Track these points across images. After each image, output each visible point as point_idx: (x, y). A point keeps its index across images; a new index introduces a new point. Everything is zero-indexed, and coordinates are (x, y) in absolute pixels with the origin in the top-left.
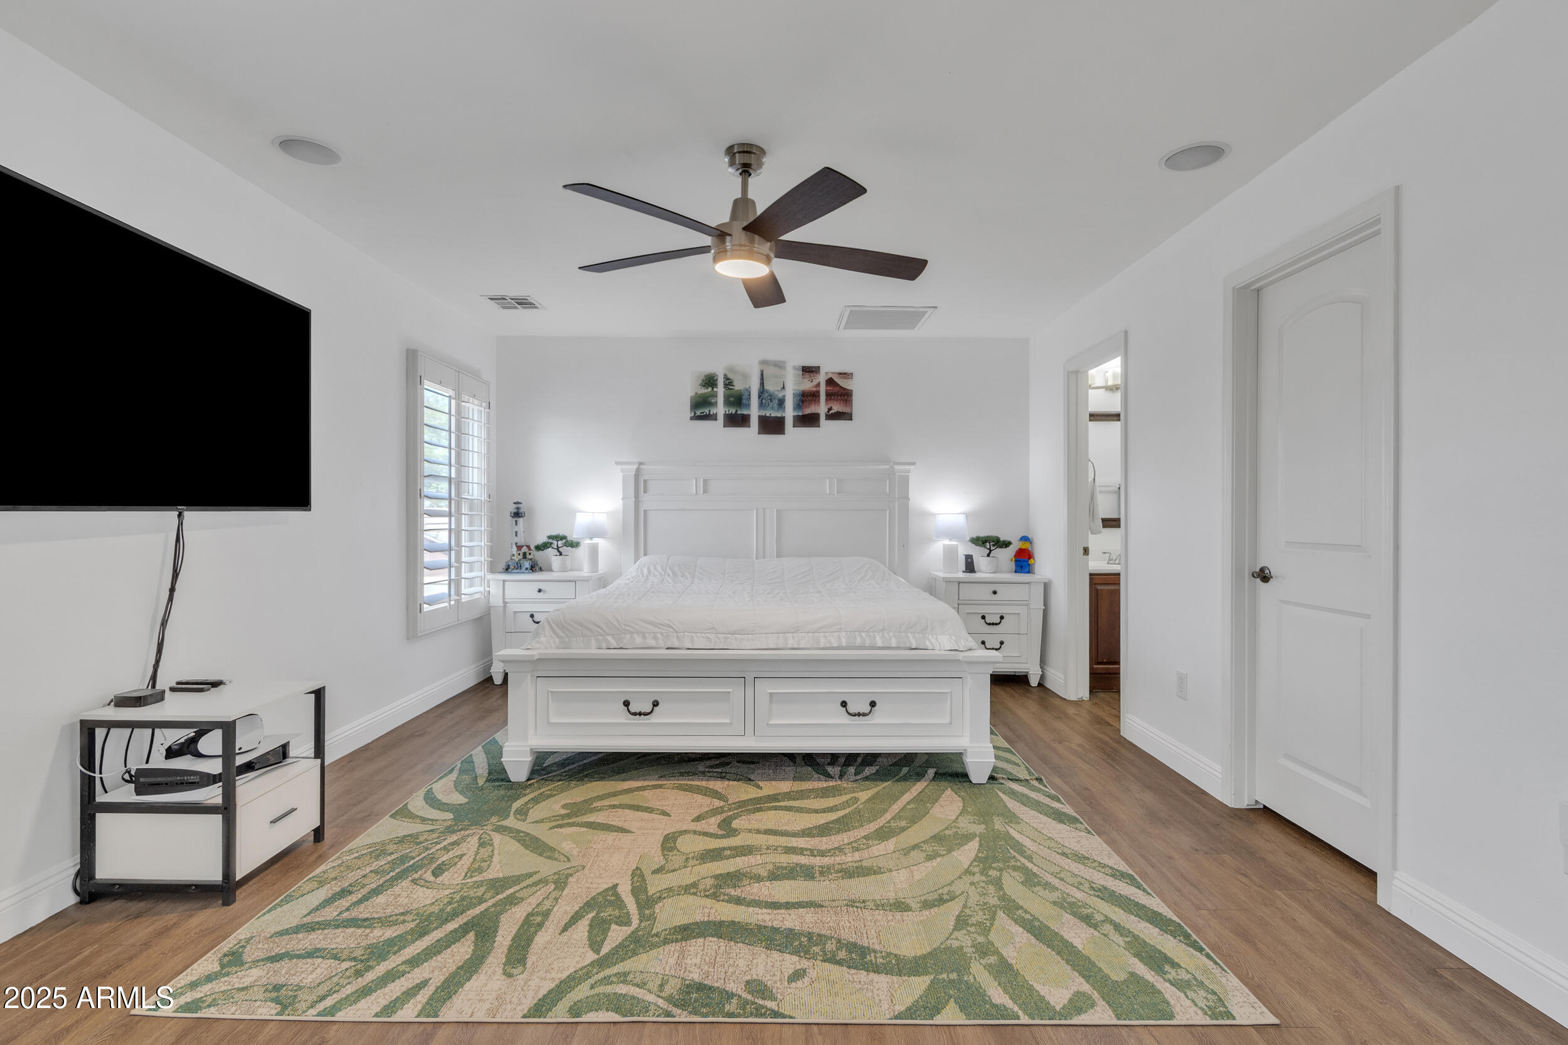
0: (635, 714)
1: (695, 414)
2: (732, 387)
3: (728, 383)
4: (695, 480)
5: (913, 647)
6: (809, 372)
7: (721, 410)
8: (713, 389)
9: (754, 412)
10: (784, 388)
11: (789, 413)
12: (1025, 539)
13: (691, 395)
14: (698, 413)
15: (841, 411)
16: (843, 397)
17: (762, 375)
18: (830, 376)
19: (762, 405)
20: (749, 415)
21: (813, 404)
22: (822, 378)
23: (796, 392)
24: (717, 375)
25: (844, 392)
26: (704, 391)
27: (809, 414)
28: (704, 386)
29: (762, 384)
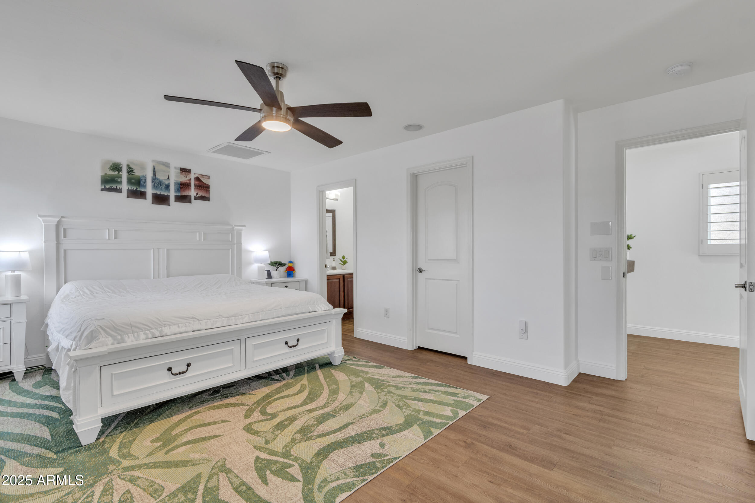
0: (176, 374)
1: (105, 187)
2: (133, 173)
3: (130, 170)
4: (107, 230)
5: (311, 311)
6: (185, 171)
7: (125, 186)
8: (119, 172)
9: (150, 190)
10: (169, 178)
11: (172, 194)
12: (291, 262)
13: (101, 174)
14: (108, 187)
15: (204, 196)
16: (204, 188)
17: (154, 169)
18: (197, 176)
19: (154, 187)
20: (146, 192)
21: (187, 190)
22: (193, 176)
23: (176, 182)
24: (122, 165)
25: (205, 185)
26: (111, 173)
27: (185, 195)
28: (112, 170)
29: (154, 174)
